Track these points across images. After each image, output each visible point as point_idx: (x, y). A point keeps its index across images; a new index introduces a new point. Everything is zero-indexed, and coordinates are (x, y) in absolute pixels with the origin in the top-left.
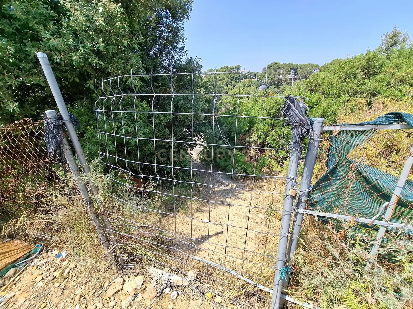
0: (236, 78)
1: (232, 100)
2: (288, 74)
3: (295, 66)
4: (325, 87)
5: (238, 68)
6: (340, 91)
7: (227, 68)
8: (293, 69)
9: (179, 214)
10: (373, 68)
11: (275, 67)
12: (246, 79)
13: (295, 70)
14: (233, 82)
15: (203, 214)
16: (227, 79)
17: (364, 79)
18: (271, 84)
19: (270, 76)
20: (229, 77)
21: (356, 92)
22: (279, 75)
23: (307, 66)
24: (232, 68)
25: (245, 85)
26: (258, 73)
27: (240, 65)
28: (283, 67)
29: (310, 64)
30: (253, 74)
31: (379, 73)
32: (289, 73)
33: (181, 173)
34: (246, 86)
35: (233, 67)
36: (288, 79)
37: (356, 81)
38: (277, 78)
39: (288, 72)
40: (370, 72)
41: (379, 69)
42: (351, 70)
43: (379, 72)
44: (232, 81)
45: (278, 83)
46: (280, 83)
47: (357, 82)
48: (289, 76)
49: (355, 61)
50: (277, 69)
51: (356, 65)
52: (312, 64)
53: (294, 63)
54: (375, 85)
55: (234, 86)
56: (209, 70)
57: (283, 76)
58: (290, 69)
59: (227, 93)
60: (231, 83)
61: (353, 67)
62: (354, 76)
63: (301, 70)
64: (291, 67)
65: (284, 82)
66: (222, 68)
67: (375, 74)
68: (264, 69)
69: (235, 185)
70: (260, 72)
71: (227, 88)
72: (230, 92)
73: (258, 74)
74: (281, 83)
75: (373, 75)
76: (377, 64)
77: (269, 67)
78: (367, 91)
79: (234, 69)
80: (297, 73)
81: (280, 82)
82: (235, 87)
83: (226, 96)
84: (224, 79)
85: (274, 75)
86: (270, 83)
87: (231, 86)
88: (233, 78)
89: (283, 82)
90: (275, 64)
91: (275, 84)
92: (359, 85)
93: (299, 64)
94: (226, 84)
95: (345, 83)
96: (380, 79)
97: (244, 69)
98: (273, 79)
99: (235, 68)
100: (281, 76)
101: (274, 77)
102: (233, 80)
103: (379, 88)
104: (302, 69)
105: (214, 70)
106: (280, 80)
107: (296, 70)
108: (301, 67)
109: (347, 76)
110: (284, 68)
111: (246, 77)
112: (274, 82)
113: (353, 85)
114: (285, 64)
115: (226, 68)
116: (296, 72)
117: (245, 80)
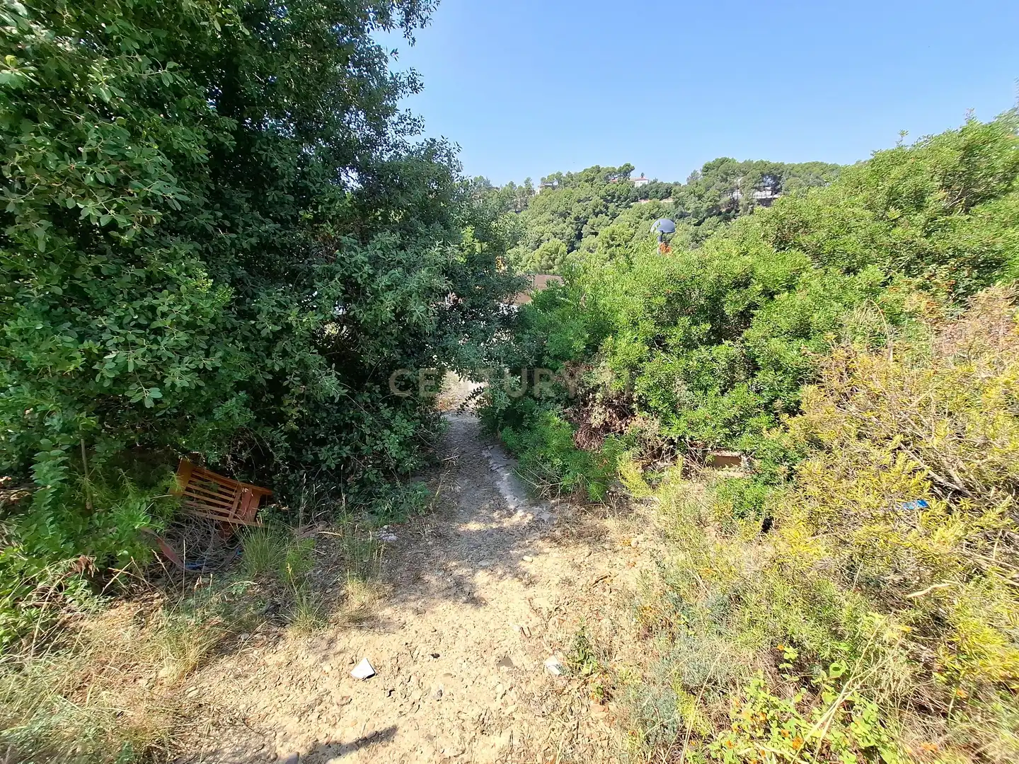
0: (619, 198)
1: (605, 253)
2: (756, 188)
3: (776, 167)
4: (822, 234)
5: (625, 172)
6: (865, 247)
7: (599, 171)
8: (770, 175)
9: (290, 632)
10: (985, 176)
11: (722, 170)
12: (645, 198)
13: (774, 178)
14: (612, 206)
15: (370, 637)
16: (596, 199)
17: (948, 212)
18: (710, 213)
19: (708, 194)
20: (602, 193)
21: (920, 256)
22: (732, 191)
23: (808, 168)
24: (612, 172)
25: (642, 214)
26: (676, 184)
27: (632, 165)
28: (745, 170)
29: (815, 164)
30: (666, 187)
31: (1006, 192)
32: (757, 185)
33: (375, 471)
34: (644, 217)
35: (613, 168)
36: (754, 201)
37: (920, 218)
38: (726, 198)
39: (756, 182)
40: (975, 190)
41: (1007, 179)
42: (910, 182)
43: (1005, 189)
44: (609, 205)
45: (729, 211)
46: (733, 212)
47: (923, 221)
48: (758, 193)
49: (924, 154)
50: (727, 174)
51: (926, 166)
52: (822, 164)
53: (774, 160)
54: (986, 235)
55: (614, 216)
56: (554, 175)
57: (741, 193)
58: (763, 175)
59: (596, 234)
60: (607, 208)
61: (918, 172)
62: (918, 199)
63: (792, 179)
64: (766, 172)
65: (746, 210)
66: (585, 170)
67: (992, 196)
68: (694, 175)
69: (530, 517)
70: (684, 183)
71: (597, 220)
72: (604, 232)
73: (677, 188)
74: (738, 212)
75: (983, 198)
76: (999, 164)
77: (707, 169)
78: (957, 253)
79: (616, 173)
80: (779, 187)
81: (732, 208)
82: (615, 220)
83: (593, 242)
84: (588, 199)
85: (719, 190)
86: (707, 211)
87: (607, 215)
88: (613, 197)
89: (741, 208)
90: (723, 161)
91: (720, 213)
92: (931, 232)
93: (786, 164)
94: (594, 210)
95: (884, 225)
96: (1006, 215)
97: (642, 175)
98: (715, 201)
99: (620, 171)
100: (736, 194)
101: (720, 196)
102: (612, 202)
103: (999, 246)
104: (794, 176)
105: (564, 175)
106: (734, 202)
107: (777, 179)
108: (793, 171)
109: (894, 199)
110: (745, 173)
111: (644, 194)
112: (716, 207)
113: (910, 230)
114: (748, 164)
115: (595, 170)
116: (779, 183)
117: (643, 202)
